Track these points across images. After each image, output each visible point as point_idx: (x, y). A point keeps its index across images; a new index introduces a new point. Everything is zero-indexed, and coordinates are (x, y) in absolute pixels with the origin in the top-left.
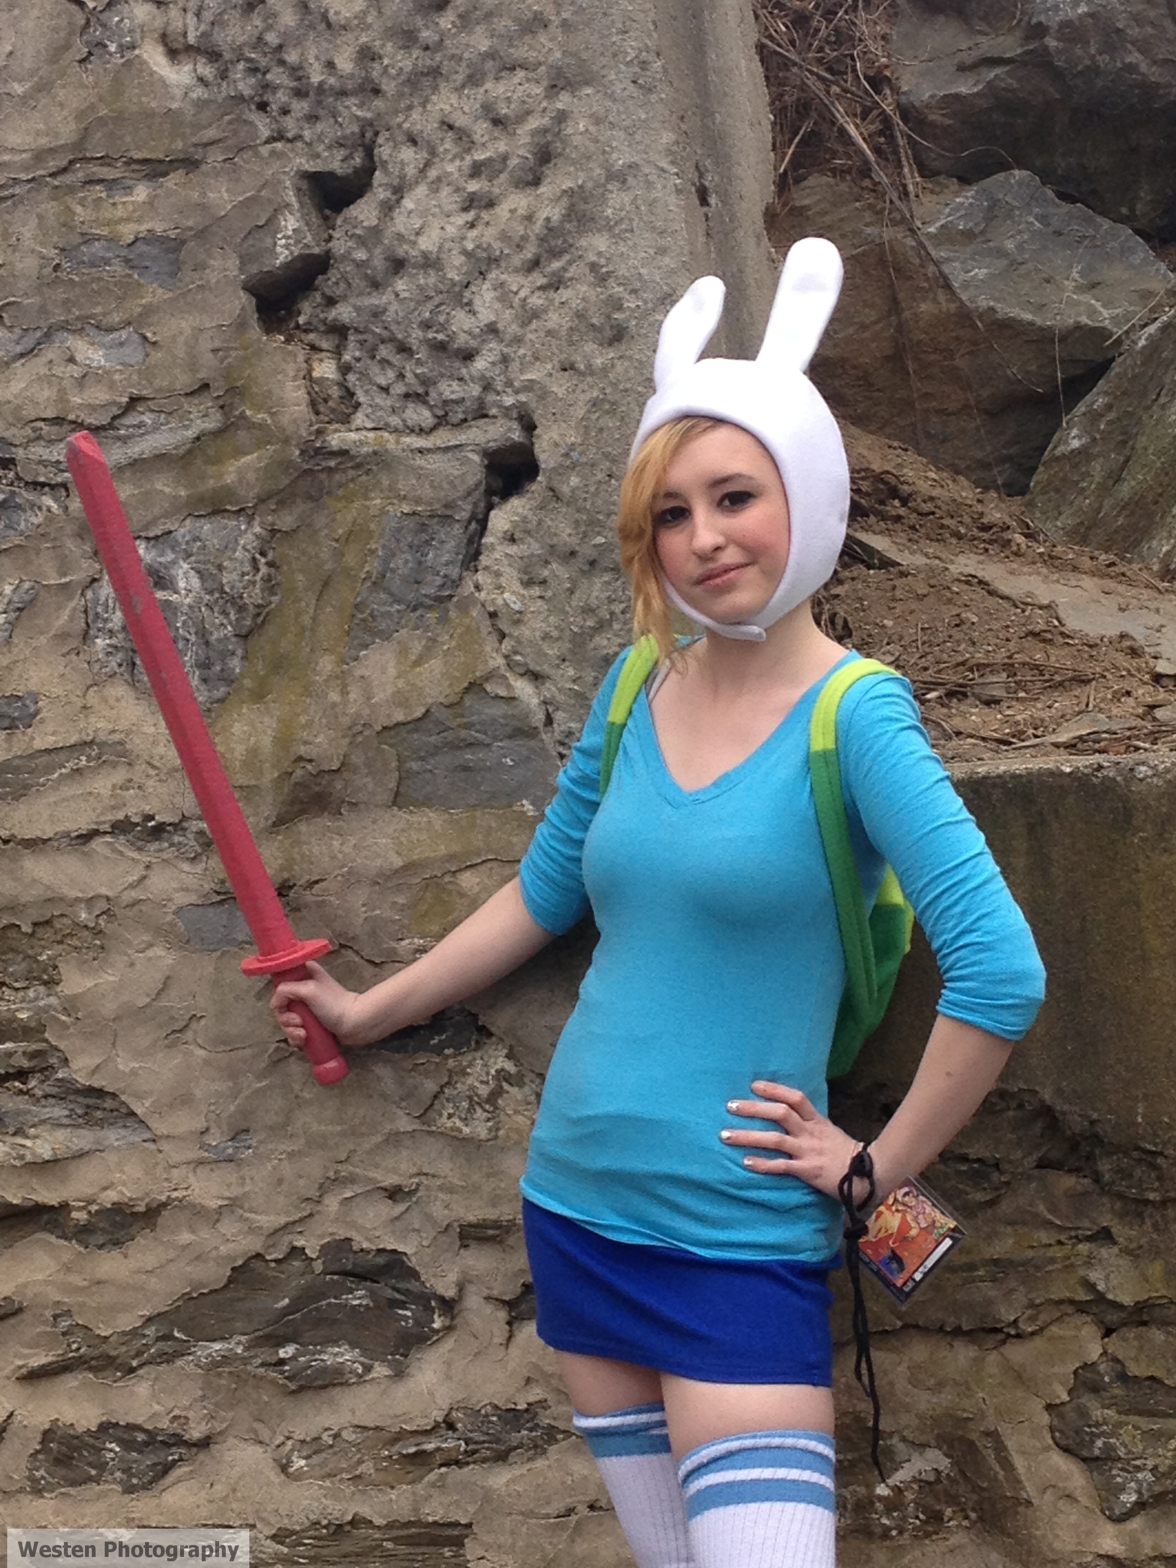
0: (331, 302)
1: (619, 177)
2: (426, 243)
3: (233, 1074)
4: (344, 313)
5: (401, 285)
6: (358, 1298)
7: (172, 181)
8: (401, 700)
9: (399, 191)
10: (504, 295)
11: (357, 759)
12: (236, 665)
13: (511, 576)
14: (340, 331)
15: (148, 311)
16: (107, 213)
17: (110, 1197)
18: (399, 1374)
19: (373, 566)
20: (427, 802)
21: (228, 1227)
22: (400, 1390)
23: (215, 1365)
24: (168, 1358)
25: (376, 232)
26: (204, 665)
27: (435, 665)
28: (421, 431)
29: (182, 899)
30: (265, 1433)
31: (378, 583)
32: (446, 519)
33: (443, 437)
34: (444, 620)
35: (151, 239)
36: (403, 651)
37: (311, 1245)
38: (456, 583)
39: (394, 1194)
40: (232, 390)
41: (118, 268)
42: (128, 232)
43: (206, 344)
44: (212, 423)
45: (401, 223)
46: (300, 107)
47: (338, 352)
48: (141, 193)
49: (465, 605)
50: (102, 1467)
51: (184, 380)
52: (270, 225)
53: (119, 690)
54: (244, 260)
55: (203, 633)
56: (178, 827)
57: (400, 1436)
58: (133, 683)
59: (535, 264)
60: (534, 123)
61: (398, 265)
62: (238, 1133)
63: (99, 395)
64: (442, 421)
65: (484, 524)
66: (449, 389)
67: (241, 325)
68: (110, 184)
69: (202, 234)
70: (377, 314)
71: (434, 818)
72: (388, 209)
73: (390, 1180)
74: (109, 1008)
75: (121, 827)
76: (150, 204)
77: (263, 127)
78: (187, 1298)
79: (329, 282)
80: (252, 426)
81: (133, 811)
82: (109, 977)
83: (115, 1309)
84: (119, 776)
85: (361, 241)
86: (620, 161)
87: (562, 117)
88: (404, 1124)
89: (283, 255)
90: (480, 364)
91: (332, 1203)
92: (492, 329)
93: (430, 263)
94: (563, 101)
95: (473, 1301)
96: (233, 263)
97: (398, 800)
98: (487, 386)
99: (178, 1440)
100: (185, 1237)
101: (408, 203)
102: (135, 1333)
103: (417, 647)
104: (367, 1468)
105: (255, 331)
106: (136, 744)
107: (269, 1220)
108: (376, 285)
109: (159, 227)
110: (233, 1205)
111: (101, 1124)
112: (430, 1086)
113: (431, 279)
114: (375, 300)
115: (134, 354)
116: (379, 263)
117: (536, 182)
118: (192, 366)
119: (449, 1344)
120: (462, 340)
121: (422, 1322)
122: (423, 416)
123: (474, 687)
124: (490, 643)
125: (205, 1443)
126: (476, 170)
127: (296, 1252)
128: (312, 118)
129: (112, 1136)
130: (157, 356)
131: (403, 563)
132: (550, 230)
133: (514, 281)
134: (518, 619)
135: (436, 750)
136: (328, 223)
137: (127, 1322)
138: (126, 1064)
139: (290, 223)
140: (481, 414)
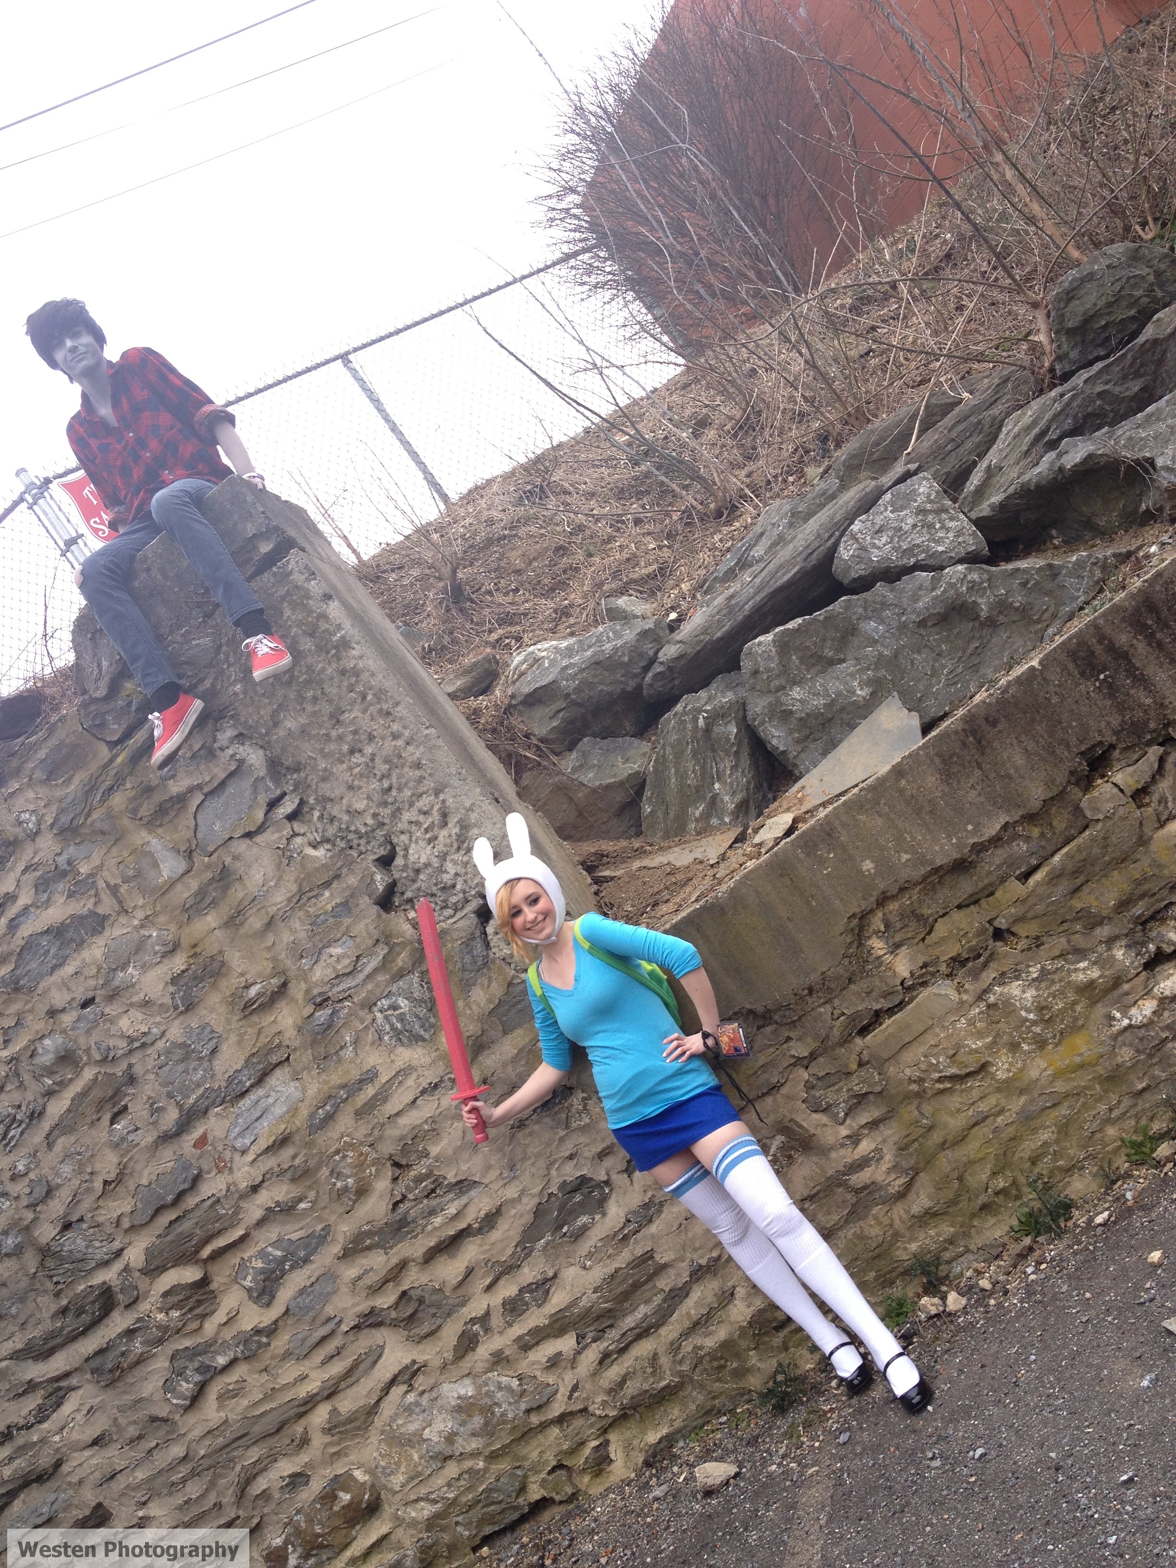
0: (403, 893)
1: (470, 809)
2: (422, 861)
3: (500, 1150)
4: (409, 895)
5: (422, 877)
6: (578, 1198)
7: (334, 885)
8: (489, 1001)
9: (406, 849)
10: (455, 862)
11: (486, 1027)
12: (432, 1020)
13: (502, 945)
14: (410, 901)
15: (348, 928)
16: (320, 905)
17: (482, 1214)
18: (604, 1214)
19: (459, 965)
20: (515, 1028)
21: (525, 1200)
22: (607, 1219)
23: (545, 1248)
24: (528, 1255)
25: (406, 866)
26: (422, 1026)
27: (494, 984)
28: (451, 917)
29: (455, 1103)
30: (572, 1261)
31: (463, 969)
32: (474, 938)
33: (459, 915)
34: (489, 969)
35: (337, 905)
36: (482, 985)
37: (554, 1189)
38: (487, 956)
39: (571, 1157)
40: (387, 937)
41: (331, 920)
42: (329, 907)
43: (371, 927)
44: (386, 951)
45: (412, 858)
46: (363, 841)
47: (413, 908)
48: (327, 894)
49: (493, 961)
50: (526, 1304)
51: (370, 942)
52: (373, 881)
53: (400, 1050)
54: (370, 896)
55: (417, 1016)
56: (441, 1081)
57: (616, 1234)
58: (403, 1045)
59: (459, 848)
60: (436, 808)
61: (418, 871)
62: (512, 1168)
63: (347, 961)
64: (456, 910)
65: (485, 933)
66: (454, 899)
67: (379, 916)
68: (316, 896)
69: (352, 896)
70: (419, 889)
71: (520, 1031)
72: (405, 857)
73: (568, 1153)
74: (450, 1152)
75: (423, 1092)
76: (332, 895)
77: (355, 854)
78: (524, 1231)
79: (399, 888)
80: (397, 944)
81: (425, 1084)
82: (444, 1143)
83: (503, 1249)
84: (414, 1076)
85: (403, 871)
86: (468, 805)
87: (444, 801)
88: (562, 1133)
89: (381, 888)
90: (458, 887)
91: (554, 1173)
92: (457, 874)
93: (427, 865)
94: (442, 796)
95: (614, 1177)
96: (367, 898)
97: (505, 1032)
98: (464, 892)
99: (546, 1280)
100: (513, 1212)
101: (411, 852)
102: (514, 1253)
103: (486, 983)
104: (611, 1251)
105: (384, 915)
106: (415, 1063)
107: (536, 1191)
108: (414, 881)
109: (338, 901)
110: (523, 1192)
111: (467, 1192)
112: (564, 1116)
113: (430, 870)
114: (416, 886)
115: (350, 943)
116: (411, 874)
117: (446, 824)
118: (370, 936)
119: (614, 1195)
120: (449, 883)
121: (602, 1193)
122: (450, 912)
123: (510, 984)
124: (507, 969)
125: (555, 1276)
126: (427, 831)
127: (551, 1195)
128: (368, 843)
129: (473, 1193)
130: (358, 940)
131: (468, 959)
132: (458, 836)
133: (455, 857)
134: (512, 956)
135: (509, 1010)
136: (389, 871)
137: (509, 1251)
138: (464, 1167)
139: (378, 877)
140: (467, 901)
